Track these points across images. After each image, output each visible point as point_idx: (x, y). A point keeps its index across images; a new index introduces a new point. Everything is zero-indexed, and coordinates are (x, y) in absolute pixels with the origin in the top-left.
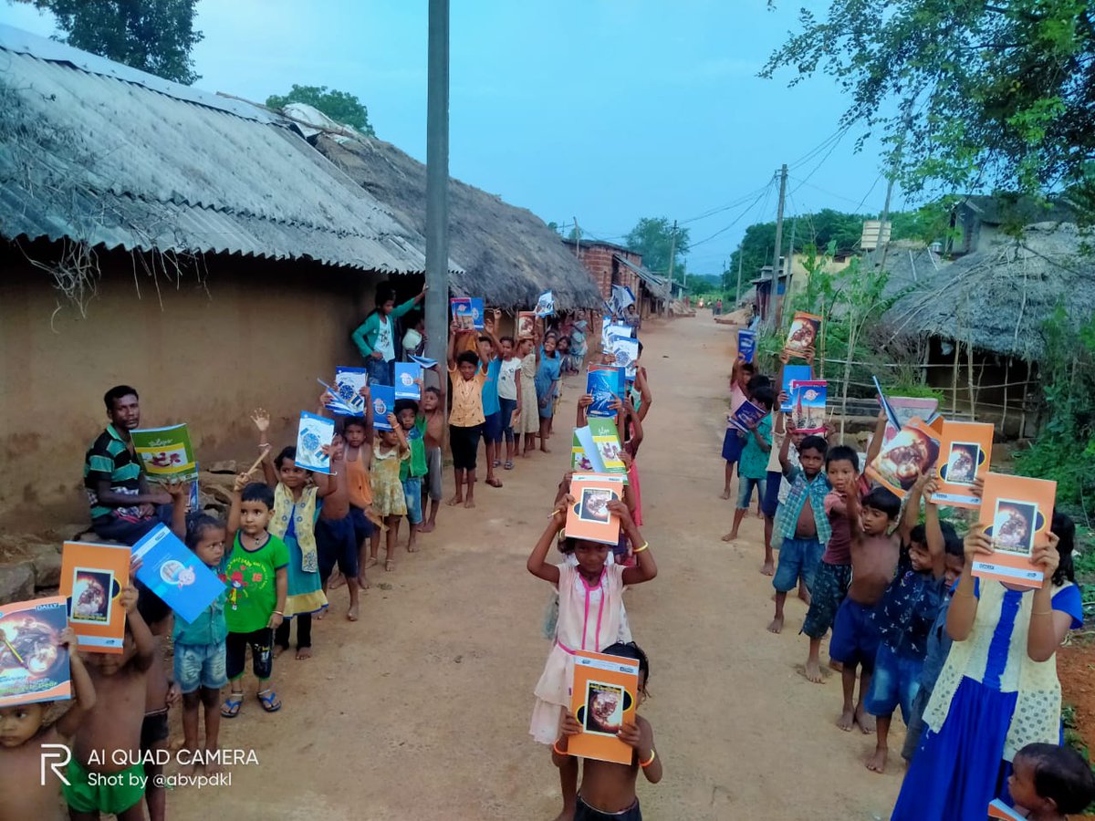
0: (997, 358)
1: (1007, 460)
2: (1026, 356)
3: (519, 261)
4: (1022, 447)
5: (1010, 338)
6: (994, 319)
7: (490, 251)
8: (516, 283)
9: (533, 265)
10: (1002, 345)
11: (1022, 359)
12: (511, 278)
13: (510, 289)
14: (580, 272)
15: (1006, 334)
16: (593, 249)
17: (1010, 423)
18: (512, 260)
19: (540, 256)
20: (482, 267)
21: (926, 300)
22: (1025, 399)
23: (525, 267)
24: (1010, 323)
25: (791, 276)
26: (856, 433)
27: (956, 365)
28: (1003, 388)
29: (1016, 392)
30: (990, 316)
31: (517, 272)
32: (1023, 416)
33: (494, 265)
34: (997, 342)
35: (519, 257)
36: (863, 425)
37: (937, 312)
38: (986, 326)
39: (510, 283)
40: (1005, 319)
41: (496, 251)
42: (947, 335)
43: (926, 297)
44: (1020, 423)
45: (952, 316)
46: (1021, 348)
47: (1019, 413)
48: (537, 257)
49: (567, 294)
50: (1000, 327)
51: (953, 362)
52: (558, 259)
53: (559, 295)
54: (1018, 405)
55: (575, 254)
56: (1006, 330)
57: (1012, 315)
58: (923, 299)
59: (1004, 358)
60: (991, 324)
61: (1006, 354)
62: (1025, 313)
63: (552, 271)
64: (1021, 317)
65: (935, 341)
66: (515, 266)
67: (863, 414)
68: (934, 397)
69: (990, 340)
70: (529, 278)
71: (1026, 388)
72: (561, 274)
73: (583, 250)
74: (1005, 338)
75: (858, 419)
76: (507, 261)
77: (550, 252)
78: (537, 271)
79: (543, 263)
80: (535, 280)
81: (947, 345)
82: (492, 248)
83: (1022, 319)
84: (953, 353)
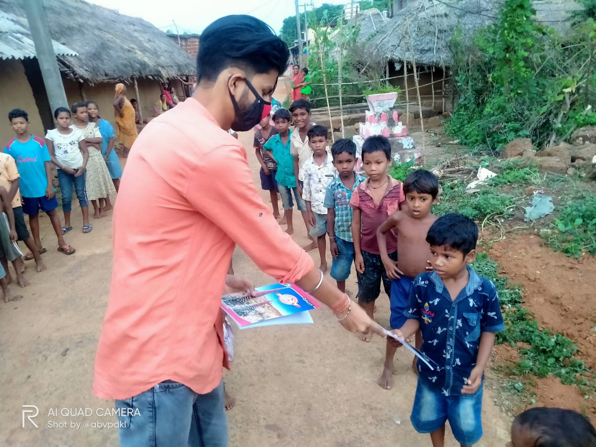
0: (426, 68)
1: (439, 126)
2: (442, 64)
3: (133, 48)
4: (445, 117)
5: (432, 55)
6: (422, 44)
7: (108, 42)
8: (129, 62)
9: (144, 50)
10: (428, 59)
11: (440, 66)
12: (125, 59)
13: (125, 66)
14: (181, 53)
15: (429, 52)
16: (191, 40)
17: (437, 105)
18: (126, 47)
19: (150, 45)
20: (100, 53)
21: (383, 39)
22: (444, 89)
23: (137, 51)
24: (431, 45)
25: (309, 41)
26: (354, 125)
27: (406, 75)
28: (431, 85)
29: (438, 86)
30: (419, 43)
31: (131, 55)
32: (444, 100)
33: (111, 51)
34: (425, 58)
35: (132, 46)
36: (357, 119)
37: (390, 45)
38: (418, 49)
39: (125, 62)
40: (428, 43)
41: (111, 42)
42: (397, 58)
43: (383, 37)
44: (442, 104)
45: (398, 46)
46: (438, 60)
47: (441, 98)
48: (147, 45)
49: (172, 67)
50: (426, 48)
51: (403, 74)
52: (163, 46)
53: (166, 68)
54: (441, 93)
55: (178, 43)
56: (429, 50)
57: (431, 40)
58: (381, 39)
59: (429, 68)
60: (420, 47)
61: (431, 64)
62: (438, 38)
63: (159, 53)
64: (436, 41)
65: (391, 63)
66: (129, 51)
67: (356, 112)
68: (395, 91)
69: (421, 57)
70: (140, 58)
71: (443, 83)
72: (166, 54)
73: (183, 41)
74: (429, 55)
75: (354, 116)
76: (122, 48)
77: (158, 42)
78: (148, 54)
79: (152, 48)
80: (146, 59)
81: (398, 64)
82: (108, 41)
83: (437, 42)
84: (402, 68)
